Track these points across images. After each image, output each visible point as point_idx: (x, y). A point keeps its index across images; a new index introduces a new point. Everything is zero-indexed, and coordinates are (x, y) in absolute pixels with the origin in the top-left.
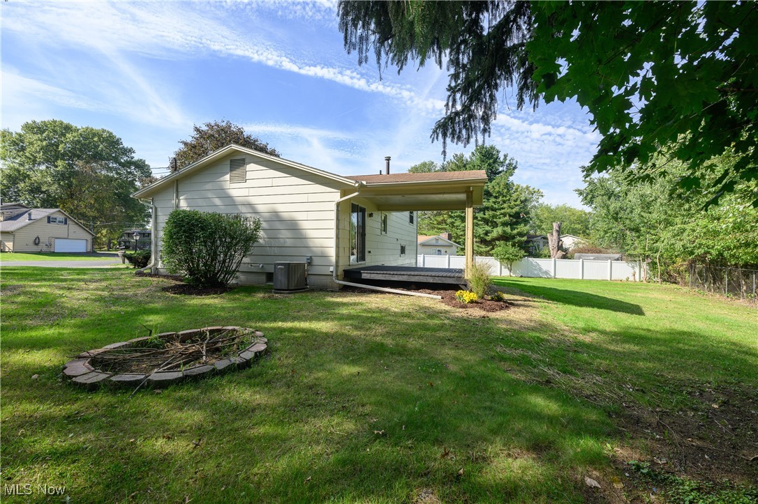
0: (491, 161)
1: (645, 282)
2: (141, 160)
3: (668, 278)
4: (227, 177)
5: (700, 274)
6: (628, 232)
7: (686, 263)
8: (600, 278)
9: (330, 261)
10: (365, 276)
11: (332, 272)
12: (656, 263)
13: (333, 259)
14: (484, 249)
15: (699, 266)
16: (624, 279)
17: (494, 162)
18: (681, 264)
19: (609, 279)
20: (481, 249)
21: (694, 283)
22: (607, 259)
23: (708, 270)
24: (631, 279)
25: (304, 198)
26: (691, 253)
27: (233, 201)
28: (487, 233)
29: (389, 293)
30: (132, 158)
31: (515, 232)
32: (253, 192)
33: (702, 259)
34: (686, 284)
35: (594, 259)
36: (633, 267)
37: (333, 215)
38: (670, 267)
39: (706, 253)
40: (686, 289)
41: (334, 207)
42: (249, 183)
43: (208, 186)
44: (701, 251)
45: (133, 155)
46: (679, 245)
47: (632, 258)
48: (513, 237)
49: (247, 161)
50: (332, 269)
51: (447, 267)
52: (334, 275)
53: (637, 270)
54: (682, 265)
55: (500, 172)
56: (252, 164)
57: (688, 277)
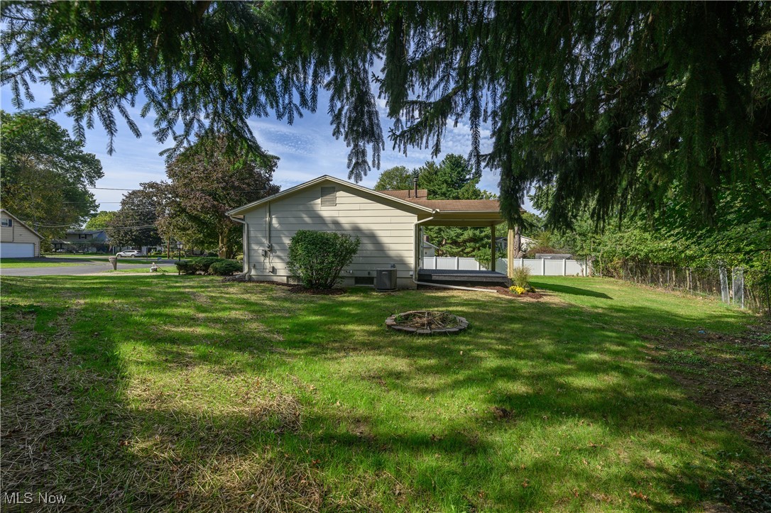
0: (460, 169)
1: (590, 277)
2: (91, 154)
3: (608, 273)
4: (319, 201)
5: (631, 270)
6: (577, 236)
7: (621, 261)
8: (557, 275)
9: (410, 267)
10: (434, 278)
11: (412, 275)
12: (598, 261)
13: (413, 266)
14: (456, 250)
15: (631, 264)
16: (575, 275)
17: (463, 170)
18: (617, 261)
19: (563, 275)
20: (454, 250)
21: (626, 277)
22: (562, 258)
23: (637, 266)
24: (580, 274)
25: (388, 220)
26: (627, 254)
27: (324, 220)
28: (458, 236)
29: (455, 289)
30: (82, 152)
31: (483, 234)
32: (341, 214)
33: (633, 258)
34: (620, 277)
35: (551, 259)
36: (581, 265)
37: (413, 233)
38: (609, 265)
39: (638, 254)
40: (621, 281)
41: (413, 227)
42: (338, 207)
43: (301, 207)
44: (632, 253)
45: (82, 148)
46: (619, 249)
47: (581, 258)
48: (482, 239)
49: (336, 189)
50: (411, 273)
51: (456, 269)
52: (414, 277)
53: (584, 267)
54: (617, 263)
55: (468, 179)
56: (341, 192)
57: (622, 272)
